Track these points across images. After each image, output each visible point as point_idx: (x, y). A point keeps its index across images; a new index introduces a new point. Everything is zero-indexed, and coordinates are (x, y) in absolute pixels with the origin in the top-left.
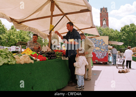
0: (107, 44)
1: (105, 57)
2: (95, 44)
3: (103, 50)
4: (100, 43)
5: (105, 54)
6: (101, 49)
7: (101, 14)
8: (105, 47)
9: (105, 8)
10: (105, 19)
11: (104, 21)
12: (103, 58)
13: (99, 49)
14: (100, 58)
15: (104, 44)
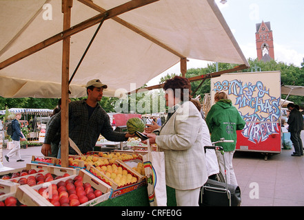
0: (278, 95)
1: (273, 136)
2: (239, 96)
3: (265, 115)
4: (255, 95)
5: (270, 128)
6: (258, 113)
7: (257, 34)
8: (270, 107)
9: (266, 23)
10: (267, 45)
11: (265, 49)
12: (264, 138)
13: (251, 111)
14: (255, 141)
15: (266, 97)
